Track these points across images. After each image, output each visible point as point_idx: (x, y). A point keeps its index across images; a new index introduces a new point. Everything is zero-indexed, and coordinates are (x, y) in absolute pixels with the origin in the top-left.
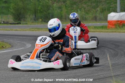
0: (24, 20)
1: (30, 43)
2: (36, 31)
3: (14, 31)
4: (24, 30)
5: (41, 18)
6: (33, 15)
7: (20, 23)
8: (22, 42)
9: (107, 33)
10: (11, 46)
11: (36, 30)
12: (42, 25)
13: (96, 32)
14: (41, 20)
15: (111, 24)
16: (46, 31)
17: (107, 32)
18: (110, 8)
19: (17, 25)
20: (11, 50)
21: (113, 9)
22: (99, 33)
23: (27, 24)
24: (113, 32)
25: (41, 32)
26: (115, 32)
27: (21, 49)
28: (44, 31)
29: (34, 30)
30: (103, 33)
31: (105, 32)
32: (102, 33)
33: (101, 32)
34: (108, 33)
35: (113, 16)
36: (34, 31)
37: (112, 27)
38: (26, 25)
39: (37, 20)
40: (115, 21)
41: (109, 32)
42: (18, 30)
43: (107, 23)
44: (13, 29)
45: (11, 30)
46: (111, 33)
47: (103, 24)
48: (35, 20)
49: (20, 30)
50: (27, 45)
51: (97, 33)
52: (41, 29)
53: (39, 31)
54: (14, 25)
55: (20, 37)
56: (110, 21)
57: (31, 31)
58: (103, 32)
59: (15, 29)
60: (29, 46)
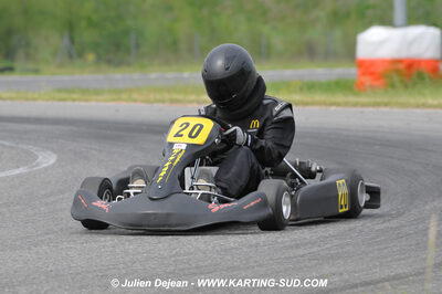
0: (28, 56)
1: (55, 152)
2: (74, 100)
5: (95, 47)
6: (63, 37)
7: (11, 69)
8: (20, 146)
9: (354, 109)
11: (75, 96)
12: (100, 76)
13: (313, 104)
14: (91, 57)
15: (370, 71)
16: (114, 100)
17: (356, 105)
18: (368, 8)
21: (378, 12)
22: (324, 108)
23: (36, 71)
25: (93, 103)
26: (386, 105)
28: (106, 101)
29: (65, 95)
30: (340, 108)
31: (346, 104)
32: (333, 108)
33: (332, 104)
34: (360, 109)
35: (378, 42)
36: (69, 103)
37: (372, 87)
40: (384, 62)
41: (364, 105)
43: (354, 70)
46: (371, 109)
47: (337, 70)
48: (70, 56)
50: (40, 157)
51: (317, 108)
52: (98, 92)
53: (87, 100)
56: (364, 61)
57: (53, 99)
58: (338, 104)
60: (47, 159)
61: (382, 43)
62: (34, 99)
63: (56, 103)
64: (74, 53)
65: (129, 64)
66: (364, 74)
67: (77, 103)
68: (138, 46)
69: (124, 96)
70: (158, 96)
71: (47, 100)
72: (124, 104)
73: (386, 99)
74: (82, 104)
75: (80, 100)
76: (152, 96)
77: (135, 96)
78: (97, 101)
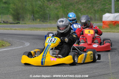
0: (23, 20)
1: (29, 42)
2: (34, 30)
3: (13, 30)
4: (23, 29)
5: (39, 18)
6: (32, 15)
7: (19, 23)
8: (21, 41)
10: (10, 45)
14: (39, 20)
15: (105, 24)
16: (43, 30)
18: (105, 9)
19: (16, 25)
20: (11, 49)
21: (108, 10)
23: (25, 23)
24: (107, 32)
25: (39, 31)
26: (109, 32)
27: (20, 47)
28: (42, 30)
29: (32, 29)
34: (103, 33)
35: (108, 17)
36: (33, 31)
37: (106, 28)
38: (25, 25)
39: (35, 20)
40: (109, 22)
42: (17, 29)
43: (102, 24)
44: (13, 29)
45: (11, 30)
46: (106, 33)
47: (98, 24)
48: (33, 20)
49: (19, 29)
52: (39, 28)
53: (37, 30)
54: (13, 25)
55: (19, 36)
56: (104, 21)
57: (29, 30)
59: (14, 29)
60: (27, 44)
61: (109, 17)
62: (24, 30)
63: (30, 31)
64: (34, 19)
65: (47, 22)
66: (104, 25)
67: (35, 31)
68: (49, 18)
69: (46, 29)
70: (54, 30)
71: (28, 30)
72: (46, 31)
73: (109, 31)
74: (36, 31)
75: (35, 30)
76: (53, 29)
77: (49, 29)
78: (39, 30)
